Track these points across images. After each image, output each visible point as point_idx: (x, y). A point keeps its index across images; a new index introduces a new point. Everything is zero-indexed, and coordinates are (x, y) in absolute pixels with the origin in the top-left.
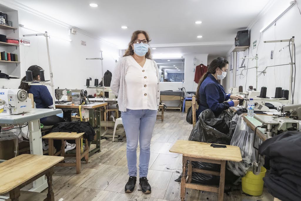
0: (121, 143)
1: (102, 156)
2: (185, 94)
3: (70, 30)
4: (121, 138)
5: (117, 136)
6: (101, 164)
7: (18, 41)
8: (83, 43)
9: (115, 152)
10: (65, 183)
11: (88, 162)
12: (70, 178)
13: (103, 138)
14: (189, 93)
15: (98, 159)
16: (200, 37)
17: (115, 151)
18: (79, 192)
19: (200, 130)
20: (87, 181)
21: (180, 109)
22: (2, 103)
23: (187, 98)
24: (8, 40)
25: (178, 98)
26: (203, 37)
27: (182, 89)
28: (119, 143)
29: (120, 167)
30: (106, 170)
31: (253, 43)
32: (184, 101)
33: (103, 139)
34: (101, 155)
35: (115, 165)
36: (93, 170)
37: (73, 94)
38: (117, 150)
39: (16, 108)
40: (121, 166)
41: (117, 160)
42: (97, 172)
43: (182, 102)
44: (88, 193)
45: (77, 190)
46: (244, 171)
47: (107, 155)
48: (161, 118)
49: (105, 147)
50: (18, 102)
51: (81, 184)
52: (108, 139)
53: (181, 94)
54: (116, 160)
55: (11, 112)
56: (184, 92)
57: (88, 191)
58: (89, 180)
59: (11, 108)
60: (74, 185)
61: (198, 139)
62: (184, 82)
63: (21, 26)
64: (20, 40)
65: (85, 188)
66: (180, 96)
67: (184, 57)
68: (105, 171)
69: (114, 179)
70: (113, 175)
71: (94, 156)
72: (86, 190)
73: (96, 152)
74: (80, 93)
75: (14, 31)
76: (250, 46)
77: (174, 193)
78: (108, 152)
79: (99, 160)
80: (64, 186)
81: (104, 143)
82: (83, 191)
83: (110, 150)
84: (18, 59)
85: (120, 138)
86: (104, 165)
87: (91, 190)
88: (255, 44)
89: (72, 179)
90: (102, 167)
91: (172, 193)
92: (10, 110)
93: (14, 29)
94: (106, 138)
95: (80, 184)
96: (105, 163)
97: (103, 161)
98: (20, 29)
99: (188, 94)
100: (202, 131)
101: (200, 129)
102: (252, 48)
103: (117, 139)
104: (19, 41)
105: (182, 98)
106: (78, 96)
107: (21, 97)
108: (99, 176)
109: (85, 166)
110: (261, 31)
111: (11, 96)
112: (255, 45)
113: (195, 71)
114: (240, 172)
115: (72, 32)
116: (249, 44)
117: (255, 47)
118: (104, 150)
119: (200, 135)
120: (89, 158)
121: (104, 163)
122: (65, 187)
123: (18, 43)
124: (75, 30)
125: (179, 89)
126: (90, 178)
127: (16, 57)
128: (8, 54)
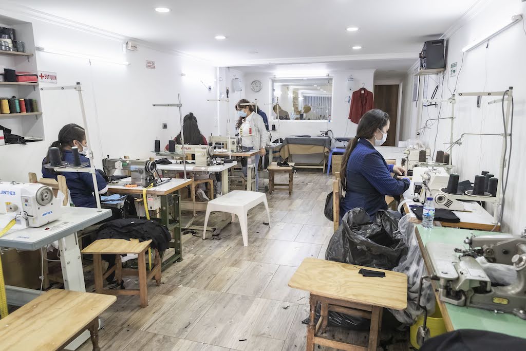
0: (217, 242)
1: (183, 270)
2: (333, 141)
3: (125, 45)
4: (218, 233)
5: (210, 229)
6: (181, 285)
7: (36, 77)
8: (150, 65)
9: (207, 261)
10: (123, 324)
11: (161, 282)
12: (132, 313)
13: (186, 231)
14: (340, 140)
15: (177, 275)
16: (357, 48)
17: (206, 258)
18: (144, 341)
19: (344, 243)
20: (158, 321)
21: (323, 169)
22: (13, 209)
23: (335, 150)
24: (20, 77)
25: (320, 149)
26: (363, 47)
27: (326, 133)
28: (213, 241)
29: (213, 292)
30: (189, 298)
31: (450, 67)
32: (330, 155)
33: (188, 233)
34: (182, 268)
35: (205, 288)
36: (169, 299)
37: (133, 167)
38: (210, 257)
39: (37, 218)
40: (214, 290)
41: (209, 278)
42: (175, 303)
43: (326, 157)
44: (158, 344)
45: (141, 338)
46: (413, 317)
47: (193, 267)
48: (289, 189)
49: (189, 252)
50: (39, 208)
51: (148, 326)
52: (195, 233)
53: (325, 142)
54: (206, 279)
55: (28, 224)
56: (330, 138)
57: (159, 341)
58: (163, 318)
59: (27, 217)
60: (138, 328)
61: (341, 258)
62: (331, 121)
63: (39, 49)
64: (39, 74)
65: (155, 335)
66: (323, 146)
67: (331, 75)
68: (188, 301)
69: (201, 316)
70: (201, 308)
71: (171, 269)
72: (156, 339)
73: (174, 262)
74: (144, 167)
75: (28, 58)
76: (445, 69)
77: (298, 347)
78: (194, 261)
79: (179, 278)
80: (122, 329)
81: (188, 241)
82: (150, 340)
83: (199, 257)
84: (39, 109)
85: (215, 233)
86: (187, 288)
87: (164, 337)
88: (454, 69)
89: (133, 317)
90: (183, 292)
91: (293, 346)
92: (27, 219)
93: (28, 56)
94: (193, 232)
95: (146, 326)
96: (189, 285)
97: (185, 281)
98: (39, 56)
99: (338, 142)
100: (348, 244)
101: (343, 240)
102: (449, 74)
103: (210, 234)
104: (39, 76)
105: (326, 150)
106: (140, 172)
107: (43, 200)
108: (177, 311)
109: (155, 290)
110: (464, 50)
111: (27, 198)
112: (454, 71)
113: (351, 101)
114: (406, 318)
115: (130, 48)
116: (445, 66)
117: (454, 74)
118: (187, 258)
119: (344, 251)
120: (162, 274)
121: (187, 284)
122: (122, 332)
123: (36, 81)
124: (134, 44)
125: (322, 133)
126: (163, 314)
127: (34, 104)
128: (20, 102)
